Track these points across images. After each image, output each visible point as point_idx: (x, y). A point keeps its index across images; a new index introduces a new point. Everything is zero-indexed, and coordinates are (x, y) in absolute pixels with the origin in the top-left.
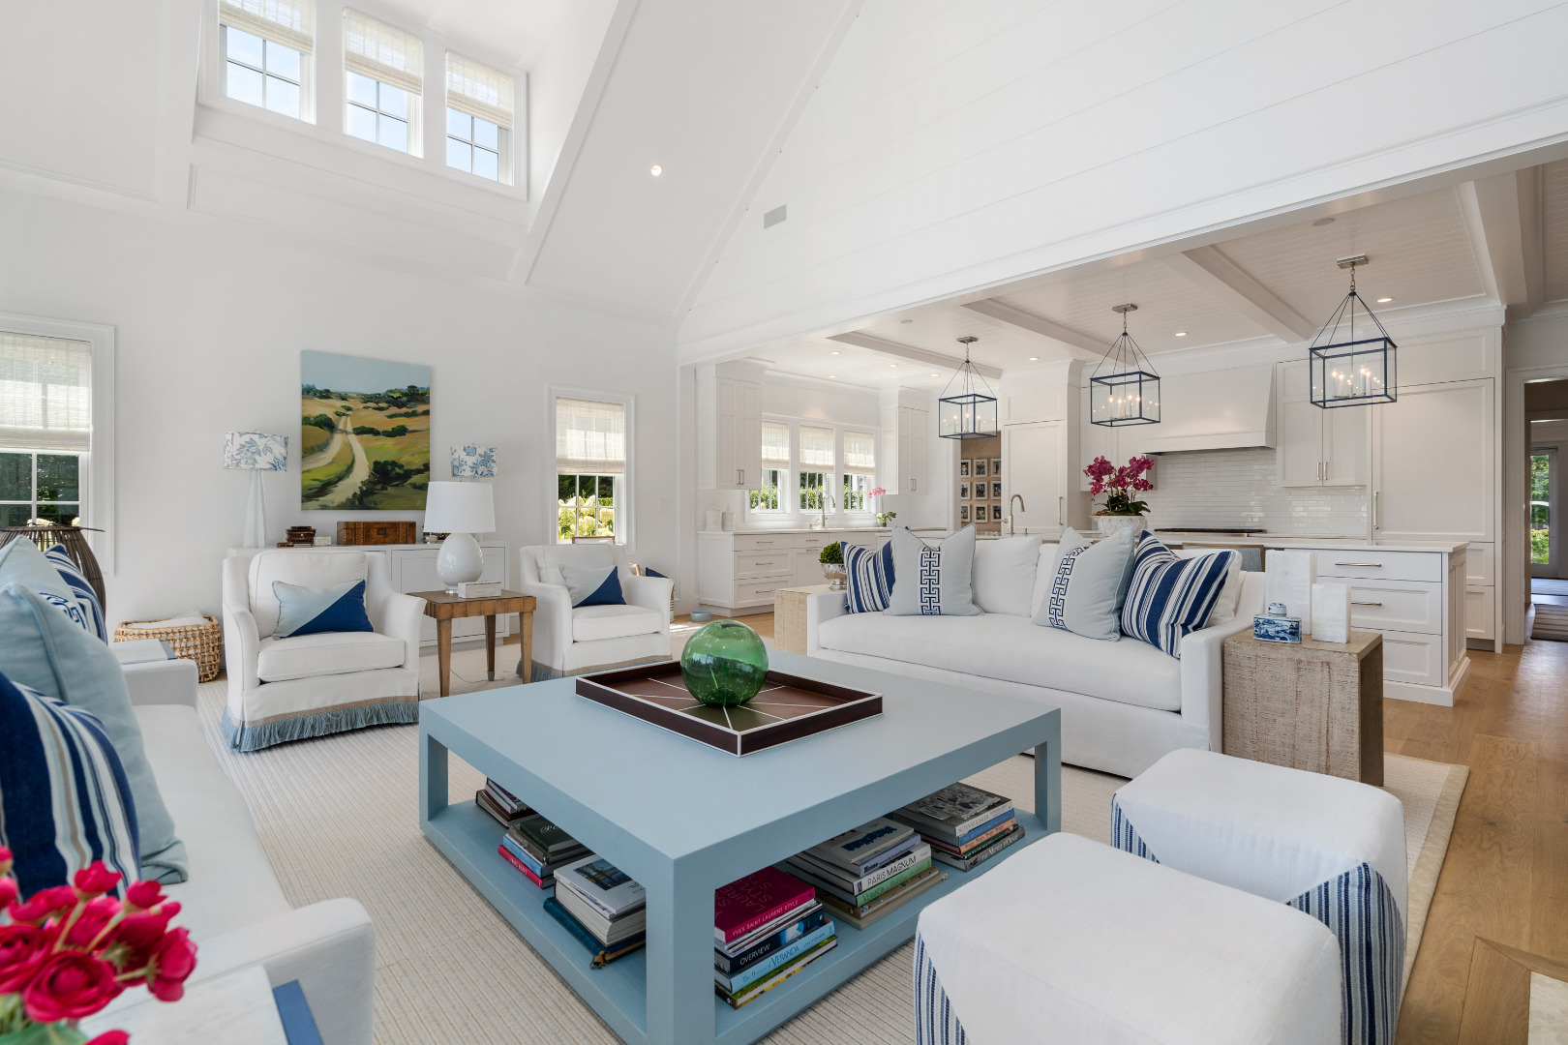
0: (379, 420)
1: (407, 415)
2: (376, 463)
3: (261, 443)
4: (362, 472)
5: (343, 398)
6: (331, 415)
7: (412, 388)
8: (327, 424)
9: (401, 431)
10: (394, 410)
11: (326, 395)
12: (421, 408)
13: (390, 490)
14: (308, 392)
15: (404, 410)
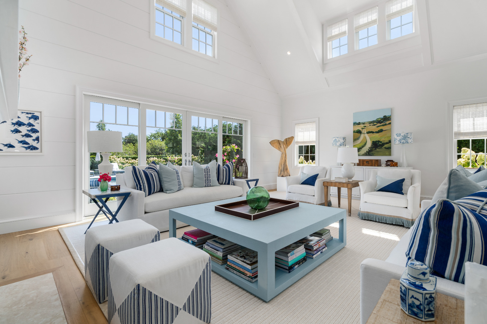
0: (374, 128)
1: (383, 125)
2: (373, 142)
3: (337, 139)
4: (369, 145)
5: (364, 124)
6: (361, 129)
7: (385, 116)
8: (359, 132)
9: (381, 131)
10: (379, 124)
11: (359, 124)
12: (388, 122)
13: (377, 150)
14: (355, 124)
15: (382, 124)
